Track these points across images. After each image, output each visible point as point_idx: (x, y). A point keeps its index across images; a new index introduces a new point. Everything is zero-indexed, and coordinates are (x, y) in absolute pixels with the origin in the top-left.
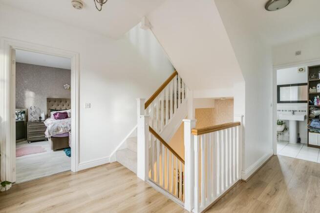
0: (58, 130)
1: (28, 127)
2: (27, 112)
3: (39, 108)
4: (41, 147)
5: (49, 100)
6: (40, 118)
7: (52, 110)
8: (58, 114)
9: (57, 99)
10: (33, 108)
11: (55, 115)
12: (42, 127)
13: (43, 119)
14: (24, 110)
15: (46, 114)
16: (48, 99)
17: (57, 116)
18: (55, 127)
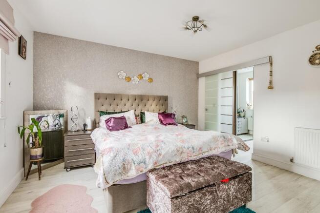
0: (125, 168)
1: (67, 142)
2: (67, 115)
3: (83, 109)
4: (85, 189)
5: (97, 96)
6: (85, 125)
7: (102, 113)
8: (112, 120)
9: (109, 94)
10: (74, 109)
11: (107, 121)
12: (88, 142)
13: (89, 127)
14: (62, 112)
15: (93, 119)
16: (96, 94)
17: (111, 124)
18: (119, 162)
